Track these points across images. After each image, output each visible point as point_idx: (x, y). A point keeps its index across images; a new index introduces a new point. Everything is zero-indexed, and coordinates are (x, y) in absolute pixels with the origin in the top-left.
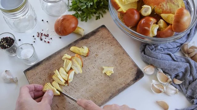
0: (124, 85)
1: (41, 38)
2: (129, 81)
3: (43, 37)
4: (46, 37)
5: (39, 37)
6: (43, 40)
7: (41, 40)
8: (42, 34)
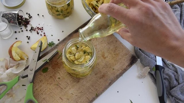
0: (121, 71)
1: (37, 32)
2: (125, 67)
3: (40, 31)
4: (42, 31)
5: (36, 31)
6: (40, 34)
7: (38, 33)
8: (38, 28)
